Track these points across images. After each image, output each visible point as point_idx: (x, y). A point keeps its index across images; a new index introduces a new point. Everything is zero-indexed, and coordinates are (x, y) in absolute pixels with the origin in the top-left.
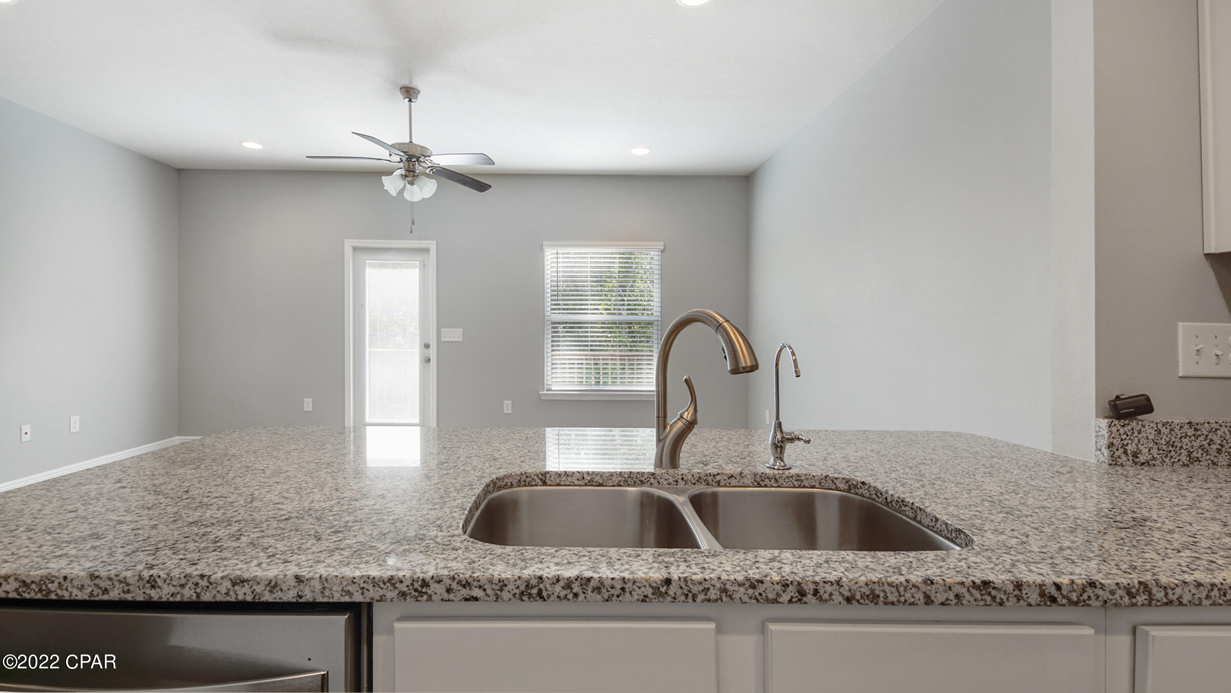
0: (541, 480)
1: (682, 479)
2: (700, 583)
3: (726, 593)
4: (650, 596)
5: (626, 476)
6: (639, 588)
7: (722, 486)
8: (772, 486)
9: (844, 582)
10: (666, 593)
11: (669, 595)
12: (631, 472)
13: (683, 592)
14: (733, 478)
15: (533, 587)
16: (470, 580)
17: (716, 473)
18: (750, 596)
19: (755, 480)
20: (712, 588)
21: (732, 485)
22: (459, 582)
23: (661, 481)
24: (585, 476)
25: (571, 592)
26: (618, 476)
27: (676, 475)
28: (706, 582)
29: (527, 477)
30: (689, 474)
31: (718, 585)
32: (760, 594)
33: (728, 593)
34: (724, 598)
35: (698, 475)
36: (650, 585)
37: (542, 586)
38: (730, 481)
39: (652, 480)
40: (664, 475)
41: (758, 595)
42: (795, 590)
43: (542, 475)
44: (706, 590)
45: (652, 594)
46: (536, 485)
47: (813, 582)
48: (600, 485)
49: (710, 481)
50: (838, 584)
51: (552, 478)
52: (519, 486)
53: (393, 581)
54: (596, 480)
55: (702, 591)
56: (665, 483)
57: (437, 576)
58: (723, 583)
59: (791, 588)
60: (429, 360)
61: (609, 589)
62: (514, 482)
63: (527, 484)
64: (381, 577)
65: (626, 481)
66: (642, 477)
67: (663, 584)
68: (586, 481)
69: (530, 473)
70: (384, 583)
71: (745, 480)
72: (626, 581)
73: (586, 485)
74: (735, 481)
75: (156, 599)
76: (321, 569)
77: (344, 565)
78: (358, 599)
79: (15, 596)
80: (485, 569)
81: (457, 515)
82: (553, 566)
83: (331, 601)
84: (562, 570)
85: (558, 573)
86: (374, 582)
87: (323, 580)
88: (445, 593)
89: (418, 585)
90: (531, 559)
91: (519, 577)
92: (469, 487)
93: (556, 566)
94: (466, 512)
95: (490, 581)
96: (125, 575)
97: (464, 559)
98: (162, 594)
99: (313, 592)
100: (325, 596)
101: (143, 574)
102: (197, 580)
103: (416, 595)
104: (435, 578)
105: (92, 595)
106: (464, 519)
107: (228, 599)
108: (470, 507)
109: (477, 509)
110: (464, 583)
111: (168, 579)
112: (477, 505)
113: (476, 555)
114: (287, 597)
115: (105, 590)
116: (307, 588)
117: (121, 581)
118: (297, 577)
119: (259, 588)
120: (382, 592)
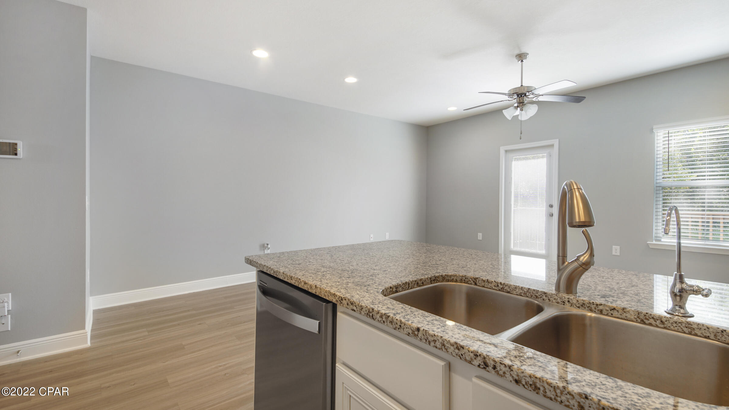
0: (474, 282)
1: (569, 301)
2: (432, 336)
3: (444, 347)
4: (411, 333)
5: (525, 290)
6: (407, 328)
7: (604, 315)
8: (657, 326)
9: (514, 368)
10: (417, 335)
11: (418, 337)
12: (529, 289)
13: (424, 338)
14: (615, 311)
15: (371, 313)
16: (353, 303)
17: (598, 303)
18: (457, 354)
19: (638, 317)
20: (437, 341)
21: (614, 316)
23: (551, 299)
24: (499, 285)
25: (382, 320)
26: (520, 289)
27: (563, 298)
28: (435, 337)
29: (466, 278)
30: (574, 299)
31: (440, 340)
32: (462, 355)
33: (445, 347)
34: (443, 349)
35: (582, 301)
36: (411, 328)
37: (373, 313)
38: (612, 312)
39: (544, 297)
40: (553, 295)
41: (460, 355)
42: (482, 361)
43: (474, 279)
44: (435, 341)
45: (412, 333)
46: (471, 284)
47: (493, 360)
48: (508, 292)
49: (593, 309)
50: (510, 368)
51: (480, 282)
52: (461, 282)
54: (505, 288)
55: (433, 340)
56: (554, 301)
58: (443, 340)
59: (479, 358)
60: (553, 215)
61: (395, 324)
62: (458, 279)
63: (466, 282)
64: (332, 293)
65: (525, 293)
66: (537, 293)
67: (416, 330)
68: (500, 288)
69: (468, 277)
70: (333, 295)
71: (628, 315)
72: (402, 323)
73: (499, 290)
74: (617, 313)
75: (292, 283)
76: (324, 285)
77: (330, 286)
78: (327, 299)
79: (272, 275)
80: (362, 300)
81: (394, 283)
82: (384, 308)
83: (322, 297)
84: (380, 309)
85: (379, 309)
86: (330, 294)
87: (320, 289)
88: (347, 305)
89: (340, 299)
90: (383, 303)
91: (367, 306)
92: (422, 275)
93: (386, 308)
94: (400, 283)
95: (358, 305)
96: (288, 274)
97: (363, 296)
98: (293, 282)
99: (318, 292)
100: (321, 295)
101: (291, 275)
102: (298, 280)
103: (340, 302)
104: (345, 298)
105: (283, 278)
106: (394, 285)
107: (303, 288)
108: (406, 282)
109: (420, 286)
110: (351, 303)
111: (294, 278)
112: (418, 283)
113: (369, 296)
114: (314, 292)
115: (285, 278)
116: (317, 290)
117: (287, 276)
118: (316, 286)
119: (309, 287)
120: (332, 298)
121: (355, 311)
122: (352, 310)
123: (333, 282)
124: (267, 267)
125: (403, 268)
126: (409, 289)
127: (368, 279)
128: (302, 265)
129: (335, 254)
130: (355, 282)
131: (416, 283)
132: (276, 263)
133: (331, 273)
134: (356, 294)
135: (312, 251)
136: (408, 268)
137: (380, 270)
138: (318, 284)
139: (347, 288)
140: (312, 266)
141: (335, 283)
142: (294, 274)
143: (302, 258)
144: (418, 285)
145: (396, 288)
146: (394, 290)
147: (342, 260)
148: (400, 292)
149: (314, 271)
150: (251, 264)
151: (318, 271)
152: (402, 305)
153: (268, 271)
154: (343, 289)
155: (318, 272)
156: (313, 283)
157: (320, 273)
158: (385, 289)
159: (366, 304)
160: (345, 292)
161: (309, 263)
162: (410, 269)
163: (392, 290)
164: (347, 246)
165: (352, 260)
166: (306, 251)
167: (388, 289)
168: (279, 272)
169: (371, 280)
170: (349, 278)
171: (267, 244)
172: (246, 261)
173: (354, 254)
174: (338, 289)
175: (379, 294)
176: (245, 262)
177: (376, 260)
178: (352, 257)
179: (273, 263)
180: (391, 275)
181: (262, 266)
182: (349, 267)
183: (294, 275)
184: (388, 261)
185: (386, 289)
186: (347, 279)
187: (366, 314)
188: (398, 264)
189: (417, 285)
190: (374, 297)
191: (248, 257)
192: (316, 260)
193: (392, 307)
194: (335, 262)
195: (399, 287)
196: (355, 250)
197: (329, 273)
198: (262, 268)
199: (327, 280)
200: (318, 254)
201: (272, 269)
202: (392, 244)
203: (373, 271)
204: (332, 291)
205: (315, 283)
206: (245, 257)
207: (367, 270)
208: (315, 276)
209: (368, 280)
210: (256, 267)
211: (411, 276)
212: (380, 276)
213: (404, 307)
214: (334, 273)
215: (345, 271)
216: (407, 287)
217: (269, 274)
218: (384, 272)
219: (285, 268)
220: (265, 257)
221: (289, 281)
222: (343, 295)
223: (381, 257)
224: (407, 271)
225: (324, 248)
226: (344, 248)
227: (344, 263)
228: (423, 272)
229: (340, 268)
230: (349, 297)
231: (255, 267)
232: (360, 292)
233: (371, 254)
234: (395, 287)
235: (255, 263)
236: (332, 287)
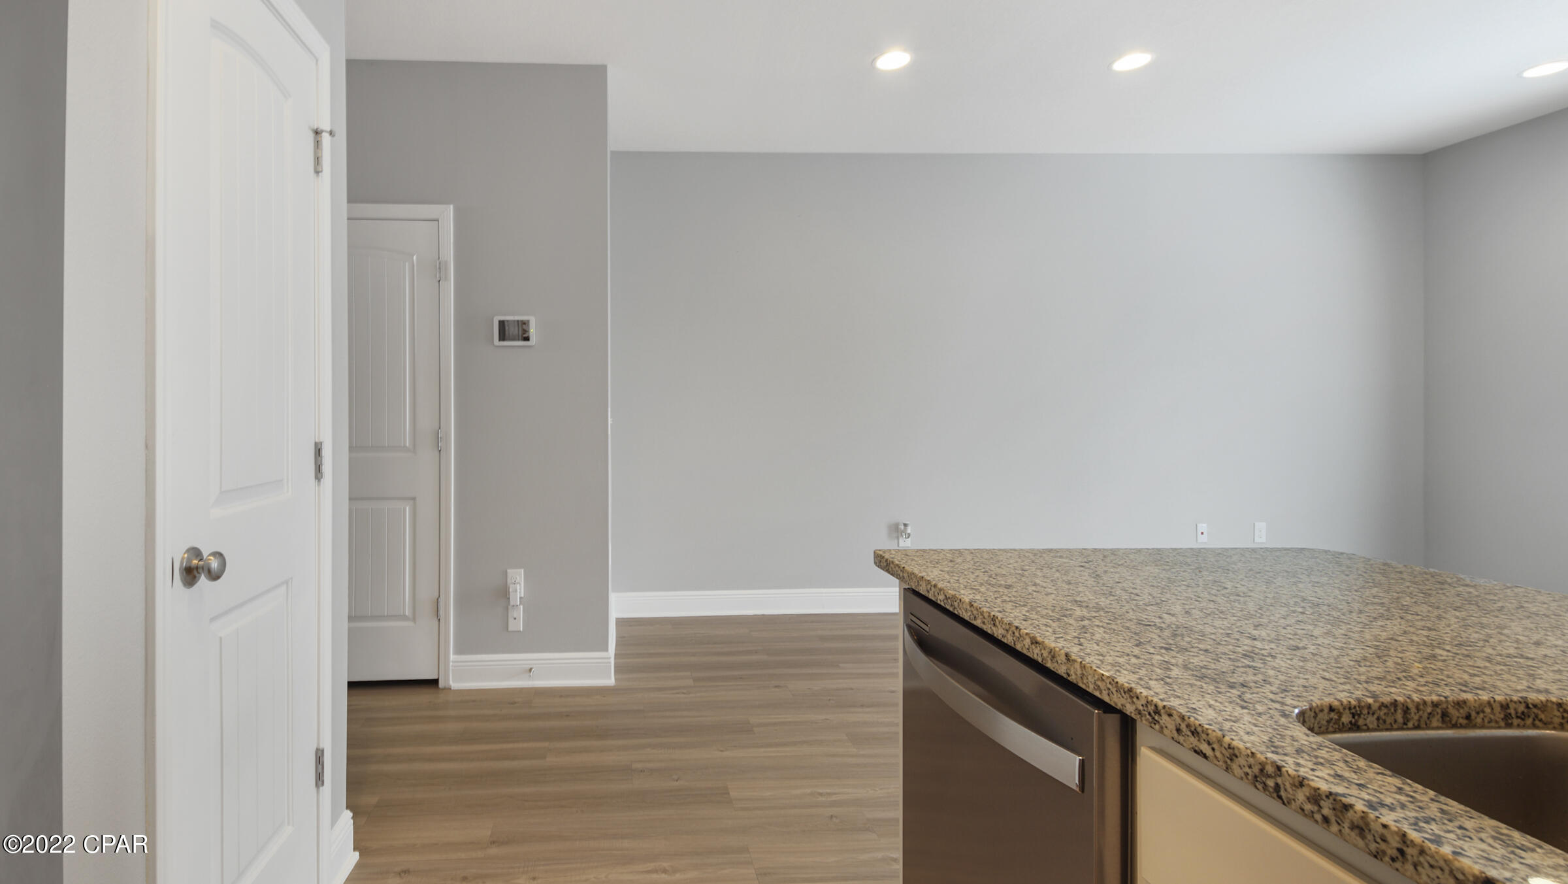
15: (1269, 776)
16: (1199, 729)
22: (1188, 726)
25: (1319, 810)
37: (1279, 780)
53: (1131, 694)
57: (1169, 708)
61: (1379, 840)
64: (1123, 685)
70: (1125, 693)
72: (1407, 842)
75: (995, 635)
76: (1092, 658)
77: (1113, 665)
78: (1106, 699)
79: (942, 604)
80: (1231, 730)
81: (1344, 695)
82: (1324, 772)
83: (1087, 689)
84: (1304, 772)
85: (1301, 773)
86: (1117, 687)
87: (1083, 667)
88: (1175, 732)
89: (1151, 708)
90: (1316, 757)
91: (1252, 753)
92: (1464, 688)
93: (1329, 775)
94: (1370, 701)
95: (1220, 741)
96: (985, 610)
97: (1230, 716)
98: (998, 632)
99: (1076, 675)
100: (1083, 683)
101: (993, 613)
102: (1014, 628)
103: (1151, 720)
104: (1167, 709)
105: (970, 619)
106: (1345, 701)
107: (1028, 654)
108: (1396, 701)
109: (1455, 726)
110: (1193, 729)
111: (1001, 622)
112: (1445, 715)
113: (1254, 722)
114: (1061, 670)
115: (975, 617)
116: (1072, 668)
117: (982, 613)
118: (1067, 655)
119: (1045, 654)
120: (1123, 701)
121: (1205, 756)
122: (1195, 751)
123: (1118, 654)
124: (929, 582)
125: (1371, 650)
126: (1409, 729)
127: (1236, 664)
128: (1015, 590)
129: (1106, 572)
130: (1191, 666)
131: (1439, 711)
132: (947, 577)
133: (1105, 625)
134: (1204, 706)
135: (1035, 555)
136: (1392, 653)
137: (1277, 640)
138: (1074, 650)
139: (1168, 680)
140: (1045, 596)
141: (1127, 658)
142: (1000, 612)
143: (1012, 571)
144: (1446, 719)
145: (1353, 715)
146: (1346, 718)
147: (1132, 593)
148: (1368, 730)
149: (1053, 611)
150: (888, 571)
151: (1065, 613)
152: (1397, 781)
153: (931, 592)
154: (1156, 680)
155: (1066, 616)
156: (1060, 645)
157: (1071, 621)
158: (1311, 709)
159: (1248, 745)
160: (1162, 690)
161: (1034, 588)
162: (1401, 658)
163: (1336, 717)
164: (1140, 551)
165: (1168, 596)
166: (1021, 553)
167: (1322, 711)
168: (959, 601)
169: (1250, 671)
170: (1166, 649)
171: (905, 525)
172: (877, 561)
173: (1169, 578)
174: (1141, 679)
175: (1290, 723)
176: (875, 563)
177: (1251, 607)
178: (1163, 588)
179: (940, 574)
180: (1324, 667)
181: (914, 579)
182: (1160, 618)
183: (1000, 615)
184: (1301, 617)
185: (1315, 711)
186: (1163, 651)
187: (1250, 777)
188: (1342, 632)
189: (1443, 721)
190: (1274, 729)
191: (881, 553)
192: (1052, 581)
193: (1356, 777)
194: (1111, 594)
195: (1365, 711)
196: (1168, 567)
197: (1101, 624)
198: (916, 584)
199: (1098, 645)
200: (1054, 565)
201: (940, 590)
202: (1305, 564)
203: (1247, 642)
204: (1121, 680)
205: (1063, 647)
206: (875, 552)
207: (1228, 635)
208: (1059, 627)
209: (1238, 667)
210: (901, 579)
211: (1411, 685)
212: (1283, 664)
213: (1407, 788)
214: (1113, 626)
215: (1148, 627)
216: (1400, 719)
217: (931, 600)
218: (1294, 652)
219: (974, 591)
220: (918, 556)
221: (988, 628)
222: (1162, 700)
223: (1268, 601)
224: (1390, 664)
225: (1069, 550)
226: (1132, 557)
227: (1141, 603)
228: (1466, 677)
229: (1131, 615)
230: (1183, 710)
231: (897, 578)
232: (1216, 701)
233: (1229, 585)
234: (1347, 711)
235: (897, 568)
236: (1118, 668)
